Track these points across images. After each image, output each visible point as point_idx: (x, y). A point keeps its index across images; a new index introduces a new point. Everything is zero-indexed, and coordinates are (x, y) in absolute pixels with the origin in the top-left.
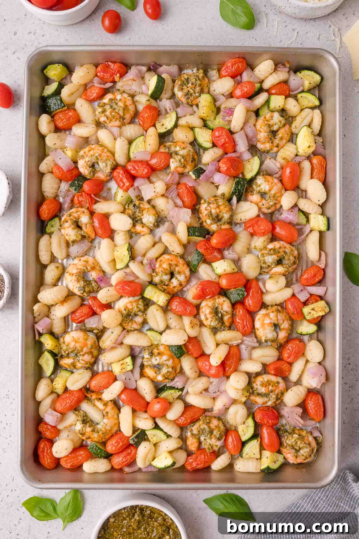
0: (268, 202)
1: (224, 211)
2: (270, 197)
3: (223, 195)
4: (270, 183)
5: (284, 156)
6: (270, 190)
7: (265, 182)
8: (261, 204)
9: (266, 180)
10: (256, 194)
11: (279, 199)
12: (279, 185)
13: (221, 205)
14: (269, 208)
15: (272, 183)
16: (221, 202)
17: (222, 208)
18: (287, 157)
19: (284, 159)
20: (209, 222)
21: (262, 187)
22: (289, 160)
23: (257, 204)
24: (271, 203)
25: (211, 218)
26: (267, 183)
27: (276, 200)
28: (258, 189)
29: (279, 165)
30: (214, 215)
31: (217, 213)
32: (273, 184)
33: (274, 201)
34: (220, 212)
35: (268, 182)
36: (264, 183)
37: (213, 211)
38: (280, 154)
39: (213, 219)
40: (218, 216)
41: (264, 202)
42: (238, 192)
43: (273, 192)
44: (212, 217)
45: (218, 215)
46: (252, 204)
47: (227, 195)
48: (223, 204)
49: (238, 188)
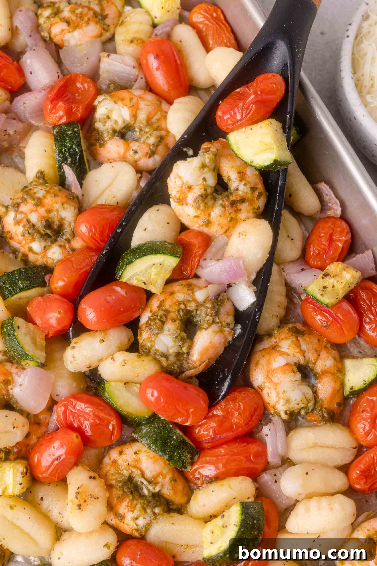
0: (144, 142)
1: (57, 206)
2: (141, 130)
3: (41, 175)
4: (127, 102)
5: (130, 36)
6: (135, 116)
7: (115, 102)
8: (132, 152)
9: (116, 99)
10: (110, 139)
11: (163, 126)
12: (150, 97)
13: (45, 197)
14: (152, 154)
15: (131, 99)
16: (40, 192)
17: (48, 201)
18: (138, 36)
19: (132, 42)
20: (37, 246)
21: (114, 116)
22: (143, 37)
23: (124, 159)
24: (152, 140)
25: (37, 236)
26: (120, 103)
27: (158, 129)
28: (109, 125)
29: (131, 61)
30: (40, 225)
31: (43, 217)
32: (135, 100)
33: (156, 133)
34: (49, 211)
35: (123, 100)
36: (116, 106)
37: (34, 218)
38: (119, 38)
39: (45, 236)
40: (49, 225)
41: (135, 146)
42: (70, 155)
43: (142, 116)
44: (39, 232)
45: (47, 221)
46: (114, 164)
47: (50, 172)
48: (48, 192)
49: (66, 146)
